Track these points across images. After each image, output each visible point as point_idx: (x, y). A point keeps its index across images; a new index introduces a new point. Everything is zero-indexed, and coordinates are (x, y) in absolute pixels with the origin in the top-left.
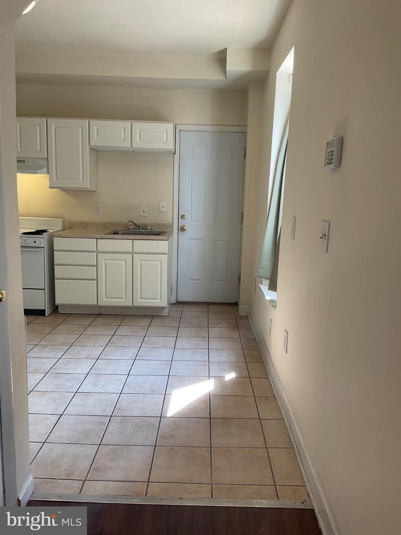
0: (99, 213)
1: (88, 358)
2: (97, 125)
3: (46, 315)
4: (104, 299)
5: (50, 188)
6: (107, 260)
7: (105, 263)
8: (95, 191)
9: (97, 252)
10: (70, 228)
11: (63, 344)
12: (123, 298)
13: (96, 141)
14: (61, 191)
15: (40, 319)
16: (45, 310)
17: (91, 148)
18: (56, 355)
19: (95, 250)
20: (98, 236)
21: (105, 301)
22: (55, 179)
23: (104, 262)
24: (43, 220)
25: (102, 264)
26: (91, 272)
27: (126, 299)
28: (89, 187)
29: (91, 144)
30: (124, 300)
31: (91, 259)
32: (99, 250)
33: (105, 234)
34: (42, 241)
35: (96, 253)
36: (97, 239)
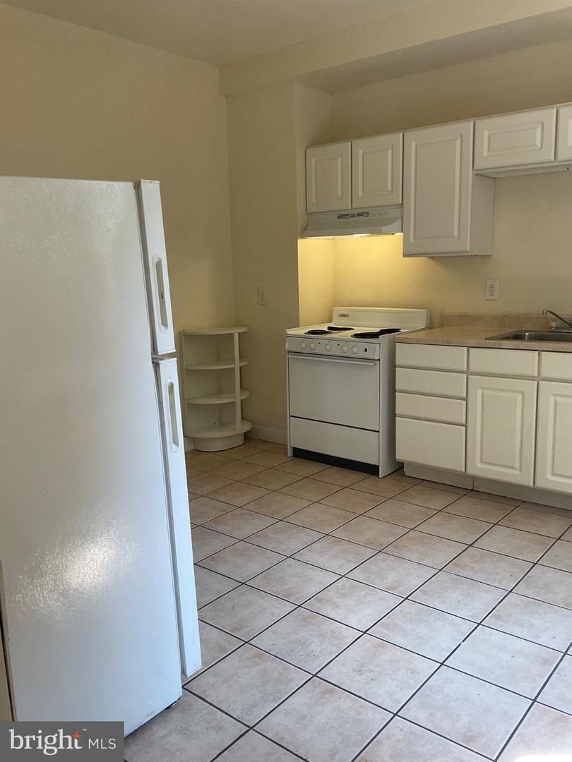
0: (493, 298)
1: (389, 590)
2: (488, 127)
3: (381, 476)
4: (479, 465)
5: (405, 256)
6: (487, 389)
7: (483, 395)
8: (489, 256)
9: (468, 372)
10: (442, 325)
11: (367, 544)
12: (514, 468)
13: (487, 160)
14: (429, 260)
15: (368, 482)
16: (378, 466)
17: (476, 174)
18: (341, 566)
19: (465, 369)
20: (471, 342)
21: (479, 468)
22: (412, 240)
23: (480, 391)
24: (396, 312)
25: (477, 396)
26: (456, 411)
27: (521, 470)
28: (468, 249)
29: (476, 166)
30: (517, 472)
31: (457, 384)
32: (472, 368)
33: (486, 339)
34: (378, 349)
35: (465, 376)
36: (468, 347)
